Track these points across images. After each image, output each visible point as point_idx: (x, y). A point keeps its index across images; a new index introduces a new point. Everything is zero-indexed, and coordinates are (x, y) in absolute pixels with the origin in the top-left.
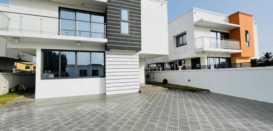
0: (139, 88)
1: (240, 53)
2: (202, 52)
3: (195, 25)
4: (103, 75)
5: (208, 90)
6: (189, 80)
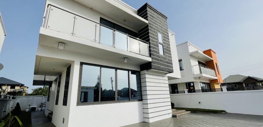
0: (172, 112)
1: (217, 80)
2: (199, 78)
3: (190, 55)
4: (141, 99)
5: (225, 111)
6: (200, 103)
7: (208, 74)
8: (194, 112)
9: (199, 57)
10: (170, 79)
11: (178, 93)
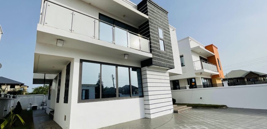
0: (173, 108)
1: (218, 75)
2: (200, 74)
3: (191, 50)
4: (142, 95)
5: (226, 106)
6: (201, 98)
7: (210, 69)
8: (195, 107)
9: (200, 52)
10: (171, 75)
11: (179, 89)
